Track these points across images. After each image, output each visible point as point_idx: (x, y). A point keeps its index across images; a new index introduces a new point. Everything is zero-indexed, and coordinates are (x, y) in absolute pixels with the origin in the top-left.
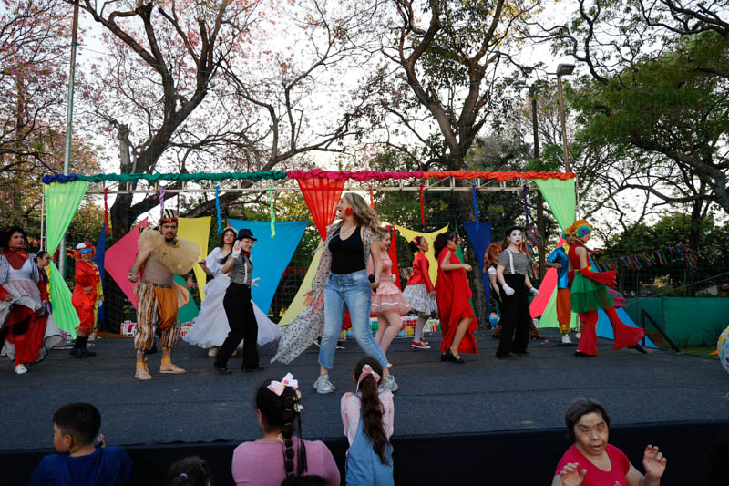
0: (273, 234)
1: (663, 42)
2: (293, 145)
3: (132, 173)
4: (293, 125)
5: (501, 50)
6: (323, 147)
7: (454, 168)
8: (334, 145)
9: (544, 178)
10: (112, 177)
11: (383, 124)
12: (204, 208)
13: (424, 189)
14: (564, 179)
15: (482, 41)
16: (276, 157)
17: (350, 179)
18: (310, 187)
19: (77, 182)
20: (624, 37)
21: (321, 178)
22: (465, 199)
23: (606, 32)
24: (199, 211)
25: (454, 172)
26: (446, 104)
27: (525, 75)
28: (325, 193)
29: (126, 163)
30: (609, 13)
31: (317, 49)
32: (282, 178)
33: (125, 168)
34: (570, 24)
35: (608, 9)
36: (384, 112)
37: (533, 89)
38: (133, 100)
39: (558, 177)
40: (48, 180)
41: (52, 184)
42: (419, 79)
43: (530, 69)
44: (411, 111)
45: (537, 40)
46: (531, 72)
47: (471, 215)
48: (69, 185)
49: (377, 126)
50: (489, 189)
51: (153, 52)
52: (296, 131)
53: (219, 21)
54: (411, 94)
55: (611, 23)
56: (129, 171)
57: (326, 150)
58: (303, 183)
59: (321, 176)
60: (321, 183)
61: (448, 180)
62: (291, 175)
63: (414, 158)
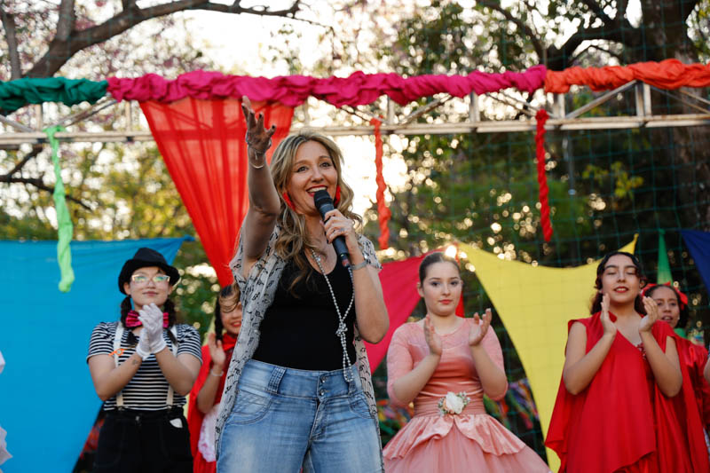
0: (67, 277)
7: (654, 56)
13: (549, 125)
16: (74, 33)
17: (312, 100)
18: (185, 127)
21: (218, 100)
25: (647, 68)
28: (233, 146)
32: (93, 100)
58: (159, 117)
59: (220, 89)
60: (219, 115)
61: (629, 95)
62: (119, 90)
63: (524, 30)
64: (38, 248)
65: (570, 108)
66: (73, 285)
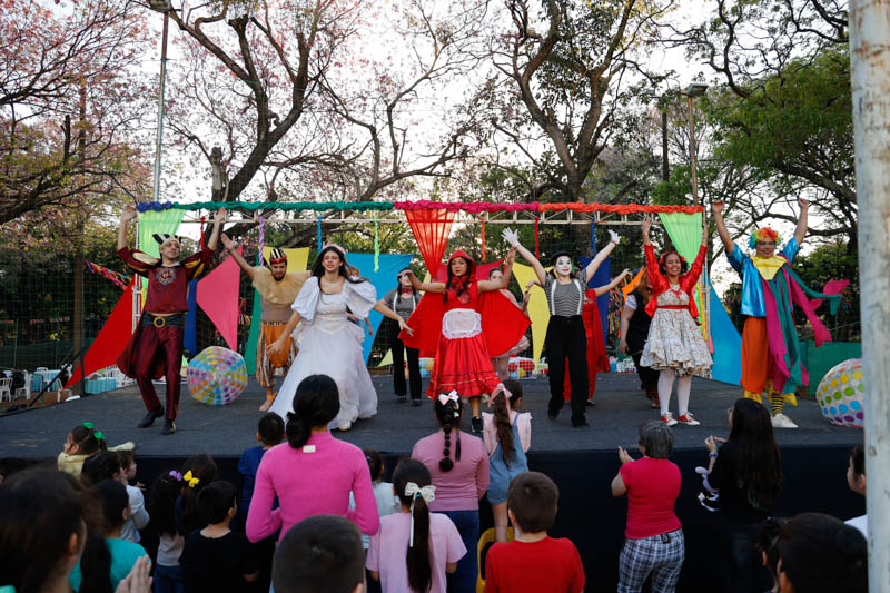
0: (377, 268)
1: (817, 46)
2: (396, 169)
3: (224, 200)
4: (396, 147)
5: (627, 58)
6: (428, 171)
7: (573, 200)
8: (439, 169)
9: (668, 212)
10: (206, 206)
11: (490, 141)
12: (301, 238)
13: (539, 222)
14: (690, 213)
15: (605, 52)
16: (377, 183)
17: (461, 211)
18: (418, 218)
19: (173, 210)
20: (771, 41)
21: (430, 210)
22: (583, 231)
23: (750, 34)
24: (295, 241)
25: (571, 205)
26: (563, 121)
27: (654, 85)
28: (434, 224)
29: (218, 188)
30: (755, 11)
31: (419, 58)
32: (388, 209)
33: (217, 195)
34: (708, 26)
35: (754, 6)
36: (493, 129)
37: (663, 101)
38: (213, 112)
39: (684, 211)
40: (143, 208)
41: (147, 212)
42: (534, 93)
43: (660, 79)
44: (523, 129)
45: (670, 44)
46: (661, 81)
47: (589, 249)
48: (165, 212)
49: (484, 144)
50: (610, 223)
51: (247, 67)
52: (399, 153)
53: (314, 30)
54: (524, 108)
55: (756, 23)
56: (222, 196)
57: (430, 174)
58: (410, 214)
59: (431, 206)
60: (430, 216)
61: (565, 213)
62: (398, 206)
63: (526, 181)
64: (367, 256)
65: (546, 216)
66: (379, 271)
